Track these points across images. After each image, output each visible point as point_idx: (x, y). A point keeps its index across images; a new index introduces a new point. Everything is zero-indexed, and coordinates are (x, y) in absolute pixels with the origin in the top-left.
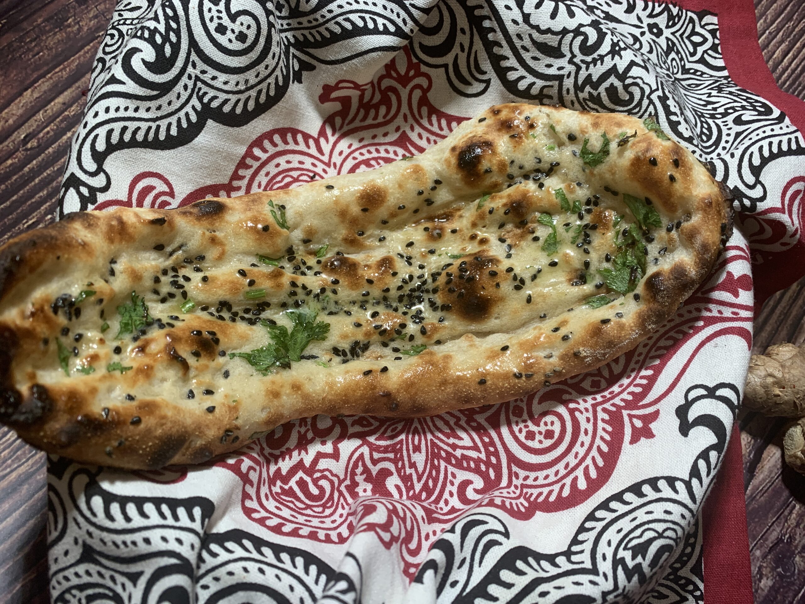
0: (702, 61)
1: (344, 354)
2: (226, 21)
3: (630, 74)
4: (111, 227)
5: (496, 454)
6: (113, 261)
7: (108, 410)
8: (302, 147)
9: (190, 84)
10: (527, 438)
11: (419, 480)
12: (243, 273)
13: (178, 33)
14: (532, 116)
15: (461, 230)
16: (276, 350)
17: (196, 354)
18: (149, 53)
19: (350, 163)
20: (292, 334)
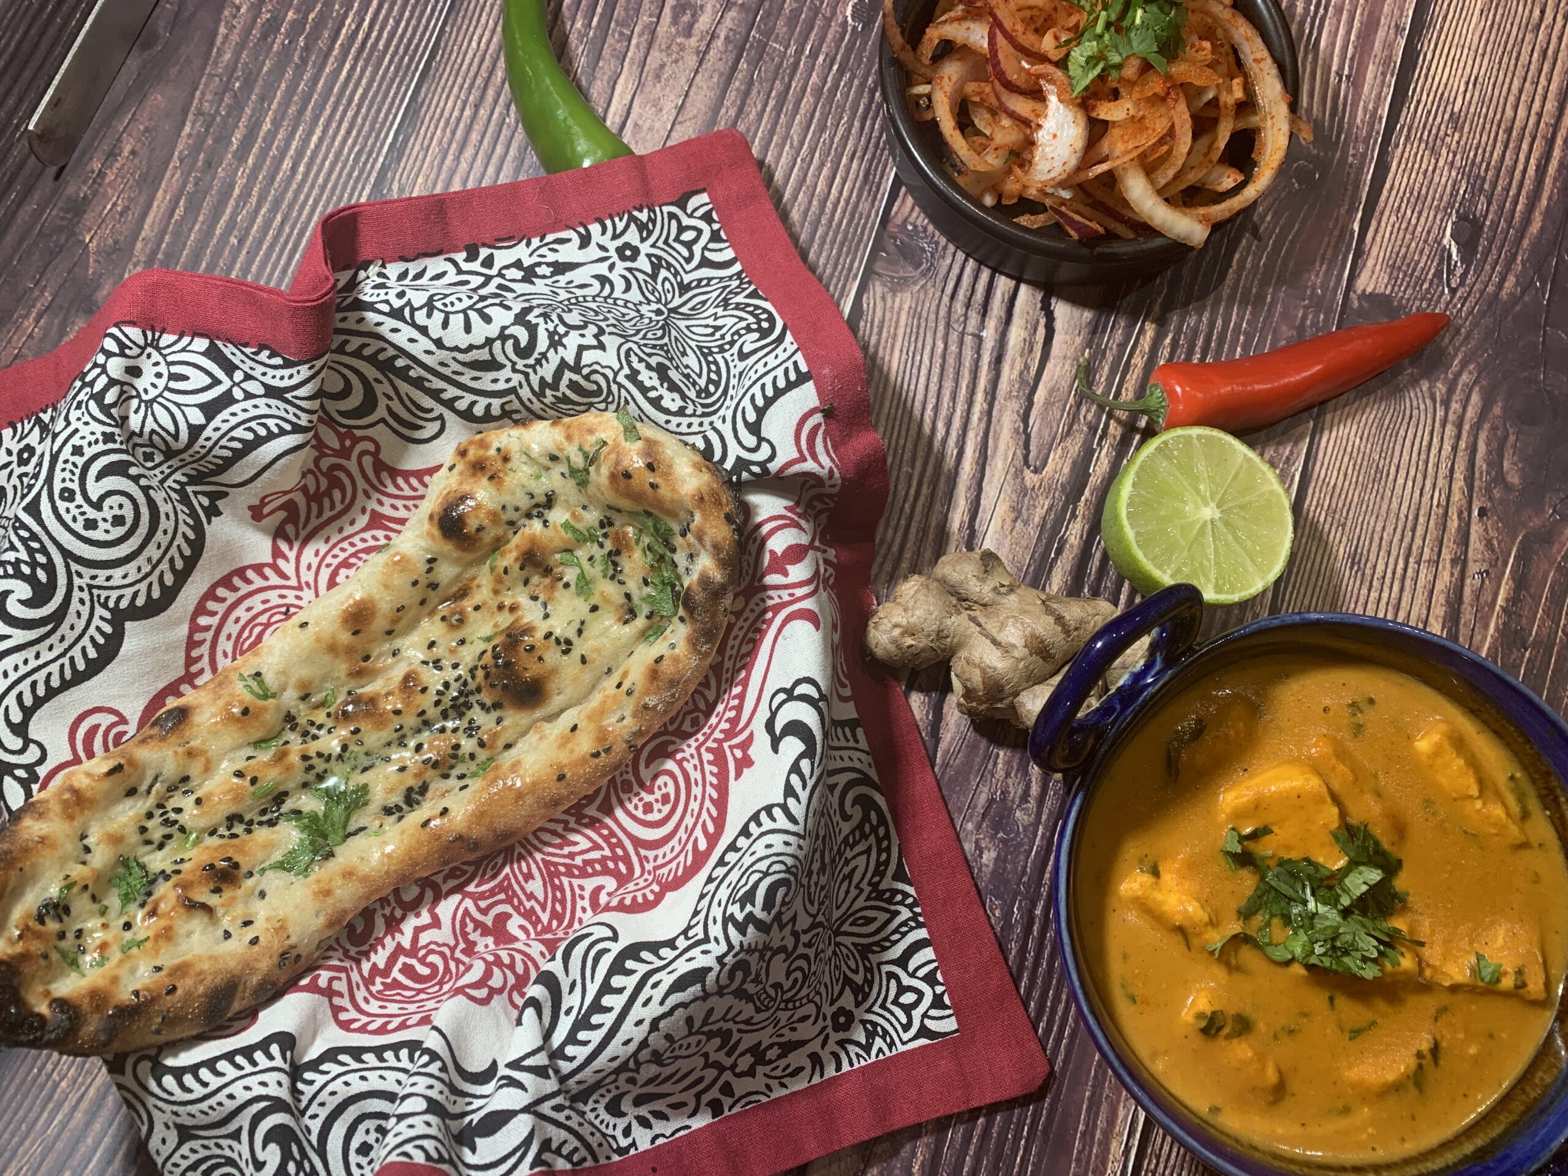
0: (705, 263)
1: (399, 808)
2: (92, 513)
3: (583, 363)
4: (65, 802)
5: (620, 844)
6: (83, 837)
7: (136, 993)
8: (259, 583)
9: (86, 596)
10: (645, 812)
11: (544, 909)
12: (239, 774)
13: (44, 550)
14: (502, 446)
15: (484, 603)
16: (312, 843)
17: (217, 891)
18: (23, 590)
19: (325, 575)
20: (325, 815)
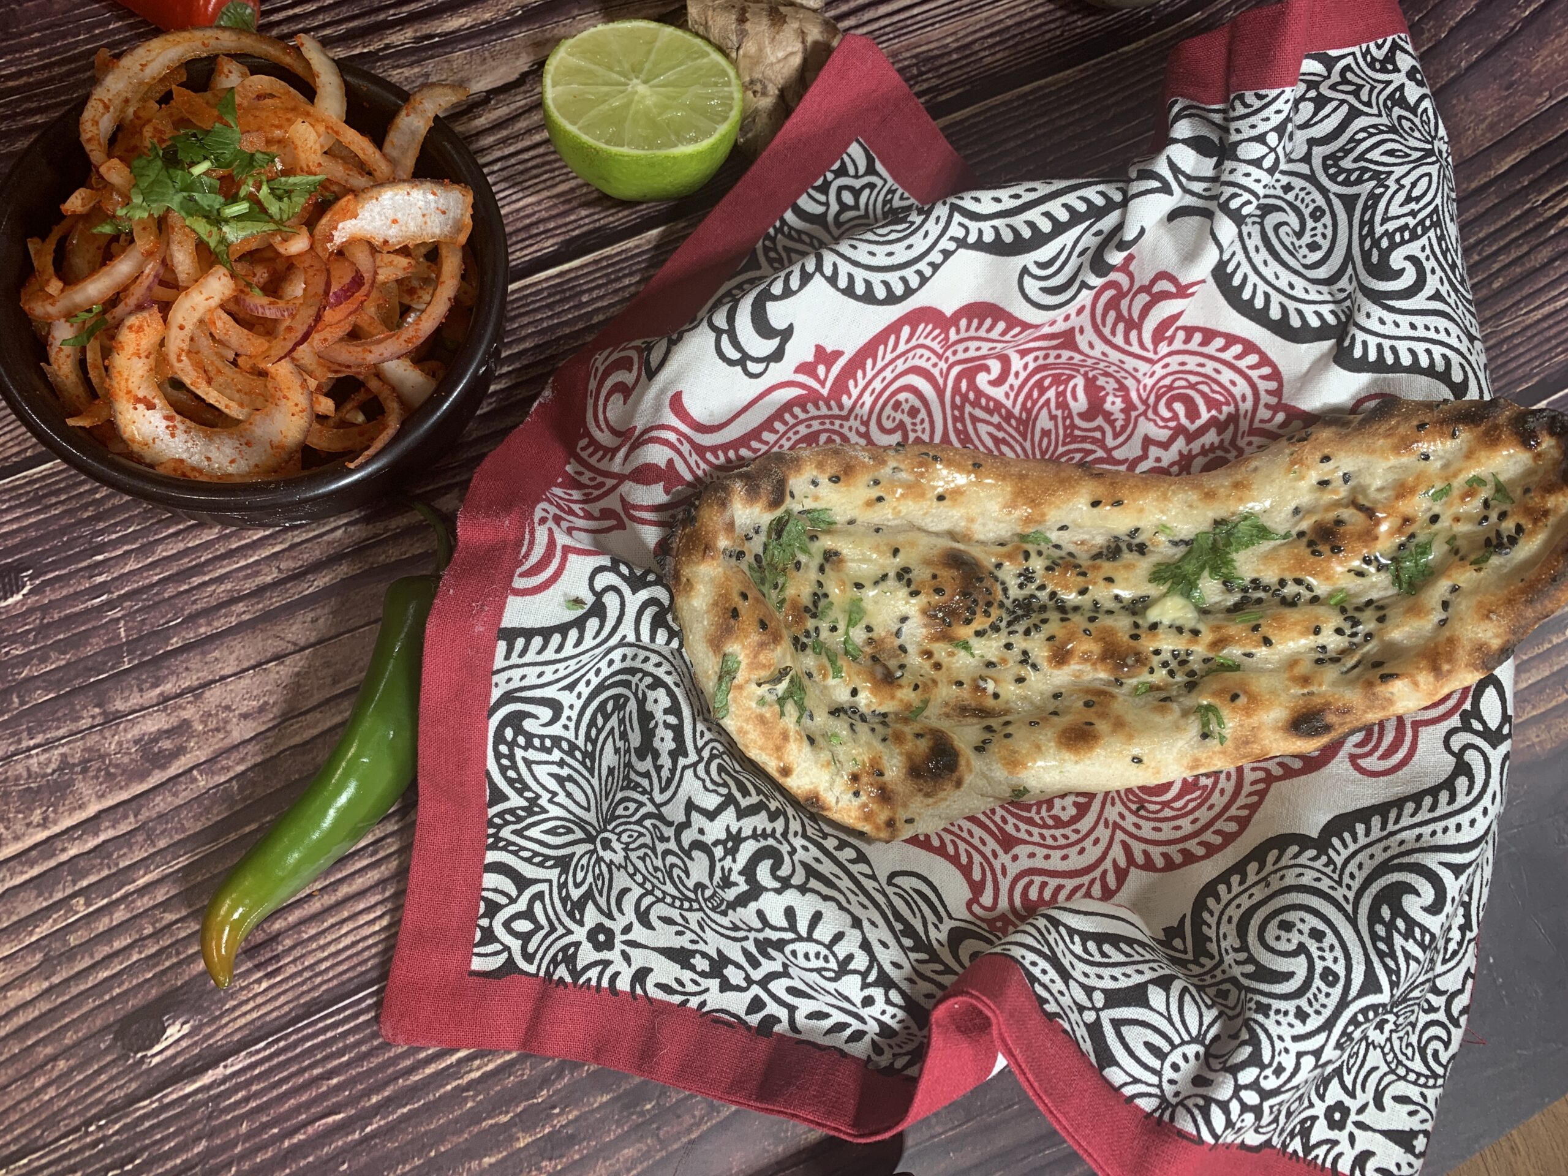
1: (1130, 548)
2: (1312, 946)
3: (720, 799)
4: (1449, 661)
5: (954, 406)
6: (1443, 623)
7: (1453, 436)
9: (1346, 879)
10: (918, 411)
11: (1048, 401)
12: (1267, 642)
13: (1375, 937)
14: (850, 795)
15: (950, 683)
16: (1228, 544)
17: (1339, 522)
18: (1413, 905)
19: (1085, 825)
20: (1202, 568)
